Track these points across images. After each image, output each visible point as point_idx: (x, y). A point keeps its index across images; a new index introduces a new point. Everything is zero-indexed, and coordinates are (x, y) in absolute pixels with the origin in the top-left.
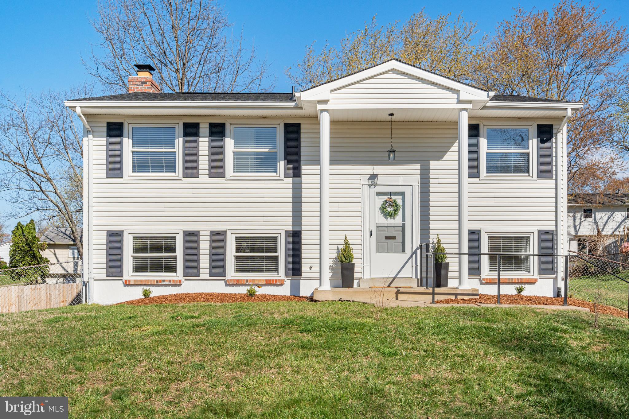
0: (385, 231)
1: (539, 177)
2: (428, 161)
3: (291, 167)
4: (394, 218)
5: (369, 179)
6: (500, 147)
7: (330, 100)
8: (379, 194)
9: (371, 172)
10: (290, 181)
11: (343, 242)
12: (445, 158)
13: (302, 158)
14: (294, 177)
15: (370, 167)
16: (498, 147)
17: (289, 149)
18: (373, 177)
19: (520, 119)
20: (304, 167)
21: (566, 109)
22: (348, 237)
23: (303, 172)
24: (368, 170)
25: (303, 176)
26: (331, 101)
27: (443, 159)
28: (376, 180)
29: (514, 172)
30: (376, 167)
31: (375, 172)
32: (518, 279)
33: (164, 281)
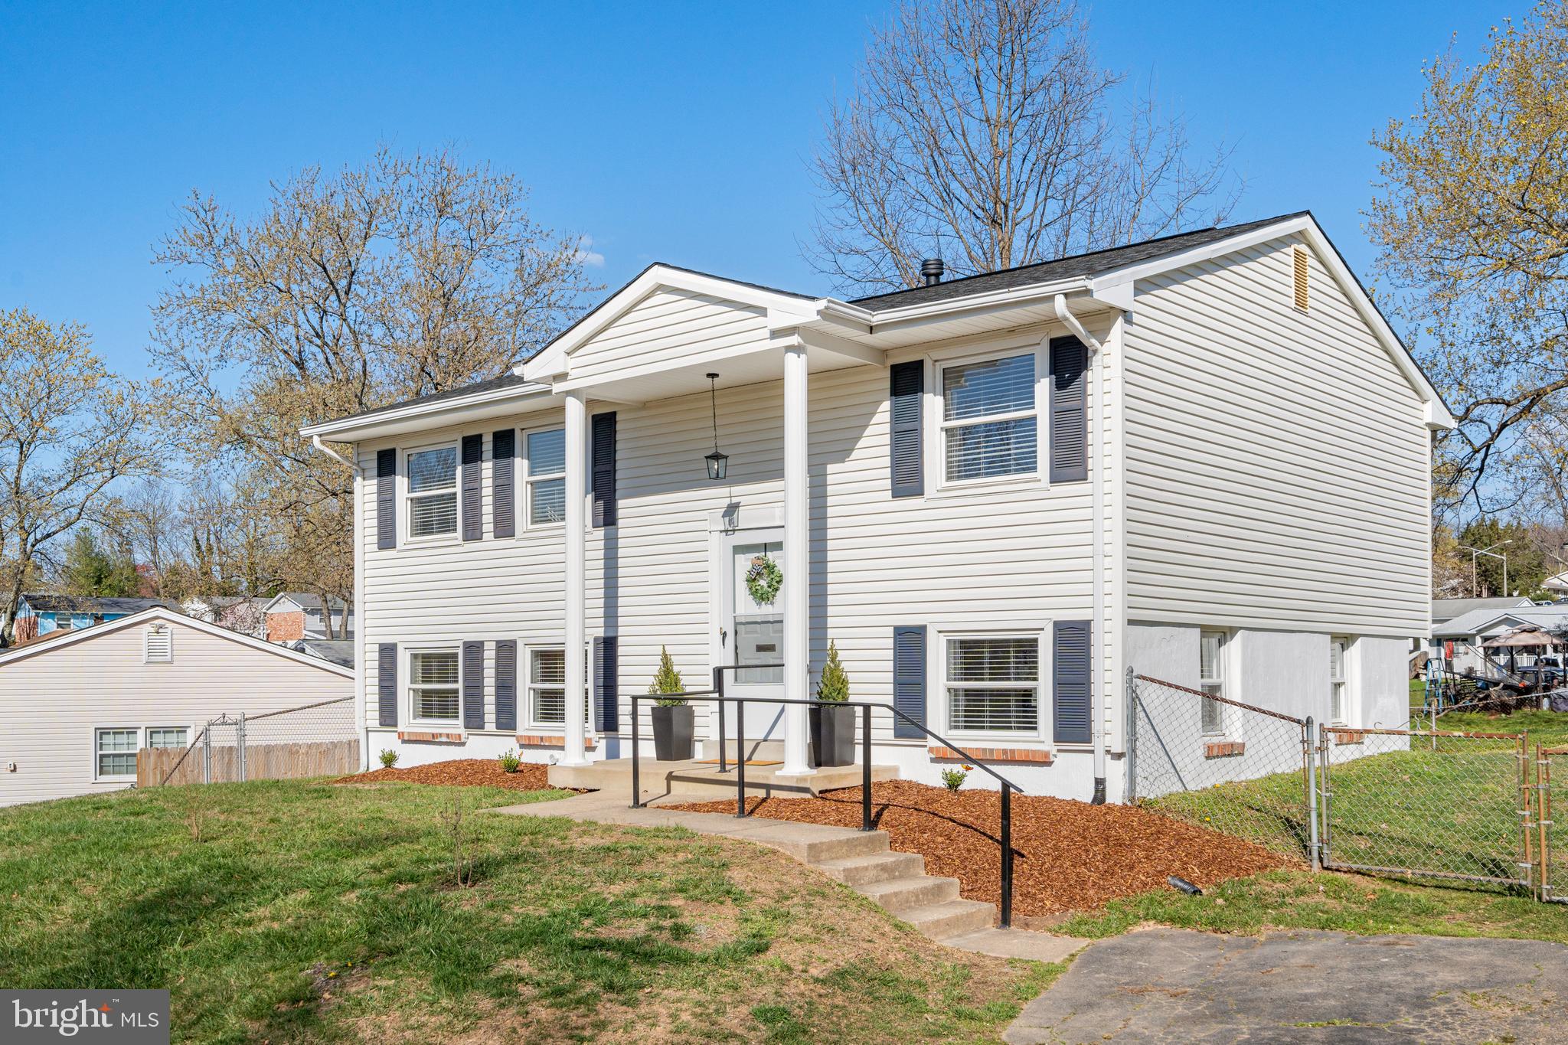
0: (756, 632)
1: (1055, 480)
2: (825, 465)
3: (601, 503)
4: (772, 603)
5: (723, 516)
6: (986, 410)
7: (571, 372)
8: (739, 550)
9: (727, 501)
10: (600, 533)
11: (658, 660)
12: (855, 454)
13: (618, 485)
14: (605, 525)
15: (724, 491)
16: (979, 411)
17: (599, 468)
18: (732, 510)
19: (1011, 331)
20: (621, 503)
21: (1051, 298)
22: (669, 650)
23: (620, 513)
24: (718, 496)
25: (621, 523)
26: (573, 374)
27: (851, 458)
28: (735, 516)
29: (987, 474)
30: (737, 490)
31: (735, 500)
32: (1005, 751)
33: (440, 735)
